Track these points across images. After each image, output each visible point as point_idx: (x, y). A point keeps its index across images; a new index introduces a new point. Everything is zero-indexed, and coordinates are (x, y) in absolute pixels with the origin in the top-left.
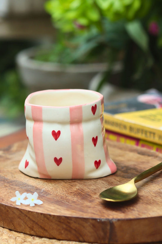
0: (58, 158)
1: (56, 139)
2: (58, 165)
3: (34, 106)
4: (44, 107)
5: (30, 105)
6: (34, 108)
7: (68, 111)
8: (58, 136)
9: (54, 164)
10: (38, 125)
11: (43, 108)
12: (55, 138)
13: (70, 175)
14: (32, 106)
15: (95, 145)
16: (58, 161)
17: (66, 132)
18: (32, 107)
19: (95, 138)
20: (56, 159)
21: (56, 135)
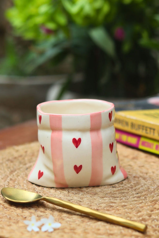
0: (78, 166)
1: (77, 147)
2: (77, 173)
3: (53, 115)
4: (64, 115)
5: (48, 115)
6: (52, 117)
7: (89, 118)
8: (78, 143)
9: (74, 172)
10: (56, 134)
11: (62, 116)
12: (76, 145)
13: (87, 182)
14: (50, 115)
15: (111, 151)
16: (78, 169)
17: (87, 139)
18: (50, 117)
19: (111, 144)
20: (75, 167)
21: (77, 142)
